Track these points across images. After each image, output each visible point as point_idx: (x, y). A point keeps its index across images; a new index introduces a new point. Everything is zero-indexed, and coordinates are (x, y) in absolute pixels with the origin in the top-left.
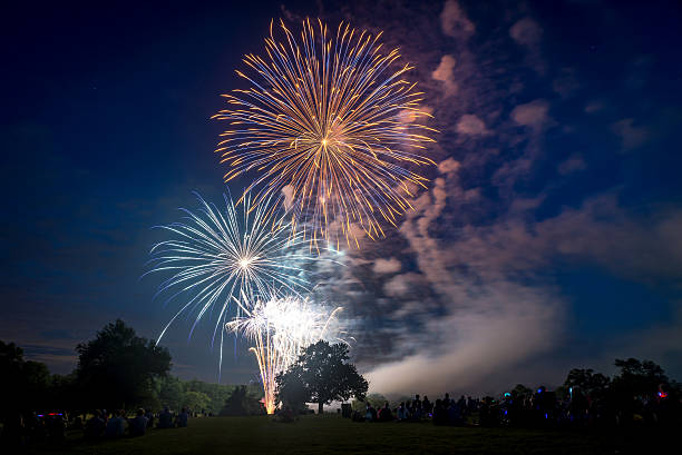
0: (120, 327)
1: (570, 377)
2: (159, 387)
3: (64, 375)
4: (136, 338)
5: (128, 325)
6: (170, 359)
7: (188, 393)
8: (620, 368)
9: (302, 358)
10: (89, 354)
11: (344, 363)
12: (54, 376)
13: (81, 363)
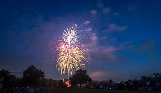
0: (32, 66)
1: (142, 78)
2: (42, 81)
3: (19, 78)
4: (36, 69)
5: (34, 66)
6: (44, 74)
7: (49, 82)
8: (154, 75)
9: (75, 74)
10: (25, 73)
11: (86, 74)
12: (17, 78)
13: (23, 75)
